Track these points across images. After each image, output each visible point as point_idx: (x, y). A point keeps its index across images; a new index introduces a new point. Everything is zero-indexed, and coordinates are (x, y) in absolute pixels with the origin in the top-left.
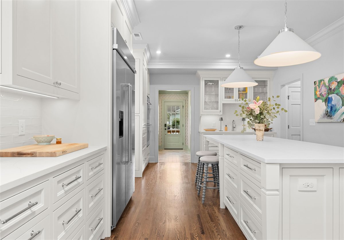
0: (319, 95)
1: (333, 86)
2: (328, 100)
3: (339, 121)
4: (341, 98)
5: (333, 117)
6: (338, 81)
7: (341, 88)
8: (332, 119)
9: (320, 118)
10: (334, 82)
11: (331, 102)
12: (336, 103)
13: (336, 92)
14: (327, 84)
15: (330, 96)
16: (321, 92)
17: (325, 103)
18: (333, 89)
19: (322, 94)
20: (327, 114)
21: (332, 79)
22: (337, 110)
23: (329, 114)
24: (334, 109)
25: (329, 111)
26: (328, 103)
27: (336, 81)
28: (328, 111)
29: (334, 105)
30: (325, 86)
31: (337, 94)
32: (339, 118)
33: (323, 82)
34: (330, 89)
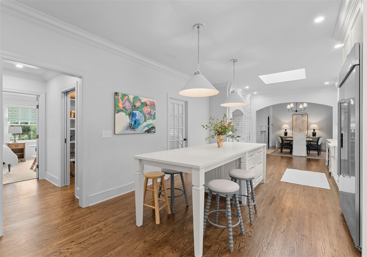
0: (122, 108)
1: (138, 104)
2: (132, 115)
3: (142, 133)
4: (144, 115)
5: (136, 129)
6: (142, 102)
7: (144, 108)
8: (135, 131)
9: (123, 130)
10: (139, 102)
11: (135, 117)
12: (140, 118)
13: (140, 110)
14: (132, 101)
15: (134, 112)
16: (124, 106)
17: (129, 116)
18: (137, 106)
19: (126, 107)
20: (130, 127)
21: (136, 98)
22: (140, 124)
23: (132, 126)
24: (137, 123)
25: (133, 124)
26: (132, 117)
27: (140, 102)
28: (131, 124)
29: (137, 120)
30: (130, 102)
31: (141, 112)
32: (142, 130)
33: (127, 97)
34: (135, 106)
